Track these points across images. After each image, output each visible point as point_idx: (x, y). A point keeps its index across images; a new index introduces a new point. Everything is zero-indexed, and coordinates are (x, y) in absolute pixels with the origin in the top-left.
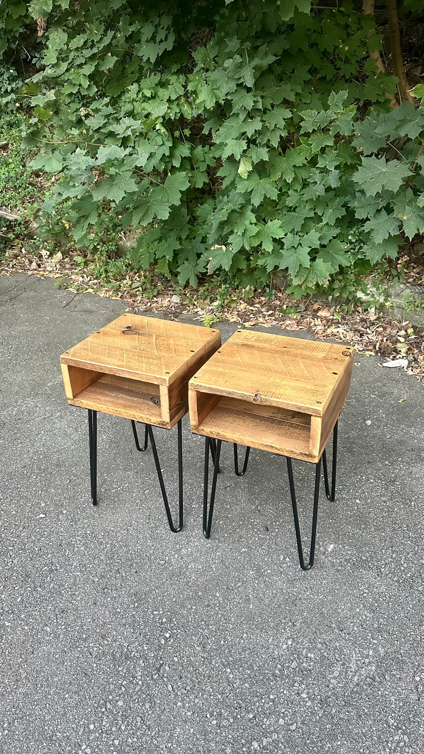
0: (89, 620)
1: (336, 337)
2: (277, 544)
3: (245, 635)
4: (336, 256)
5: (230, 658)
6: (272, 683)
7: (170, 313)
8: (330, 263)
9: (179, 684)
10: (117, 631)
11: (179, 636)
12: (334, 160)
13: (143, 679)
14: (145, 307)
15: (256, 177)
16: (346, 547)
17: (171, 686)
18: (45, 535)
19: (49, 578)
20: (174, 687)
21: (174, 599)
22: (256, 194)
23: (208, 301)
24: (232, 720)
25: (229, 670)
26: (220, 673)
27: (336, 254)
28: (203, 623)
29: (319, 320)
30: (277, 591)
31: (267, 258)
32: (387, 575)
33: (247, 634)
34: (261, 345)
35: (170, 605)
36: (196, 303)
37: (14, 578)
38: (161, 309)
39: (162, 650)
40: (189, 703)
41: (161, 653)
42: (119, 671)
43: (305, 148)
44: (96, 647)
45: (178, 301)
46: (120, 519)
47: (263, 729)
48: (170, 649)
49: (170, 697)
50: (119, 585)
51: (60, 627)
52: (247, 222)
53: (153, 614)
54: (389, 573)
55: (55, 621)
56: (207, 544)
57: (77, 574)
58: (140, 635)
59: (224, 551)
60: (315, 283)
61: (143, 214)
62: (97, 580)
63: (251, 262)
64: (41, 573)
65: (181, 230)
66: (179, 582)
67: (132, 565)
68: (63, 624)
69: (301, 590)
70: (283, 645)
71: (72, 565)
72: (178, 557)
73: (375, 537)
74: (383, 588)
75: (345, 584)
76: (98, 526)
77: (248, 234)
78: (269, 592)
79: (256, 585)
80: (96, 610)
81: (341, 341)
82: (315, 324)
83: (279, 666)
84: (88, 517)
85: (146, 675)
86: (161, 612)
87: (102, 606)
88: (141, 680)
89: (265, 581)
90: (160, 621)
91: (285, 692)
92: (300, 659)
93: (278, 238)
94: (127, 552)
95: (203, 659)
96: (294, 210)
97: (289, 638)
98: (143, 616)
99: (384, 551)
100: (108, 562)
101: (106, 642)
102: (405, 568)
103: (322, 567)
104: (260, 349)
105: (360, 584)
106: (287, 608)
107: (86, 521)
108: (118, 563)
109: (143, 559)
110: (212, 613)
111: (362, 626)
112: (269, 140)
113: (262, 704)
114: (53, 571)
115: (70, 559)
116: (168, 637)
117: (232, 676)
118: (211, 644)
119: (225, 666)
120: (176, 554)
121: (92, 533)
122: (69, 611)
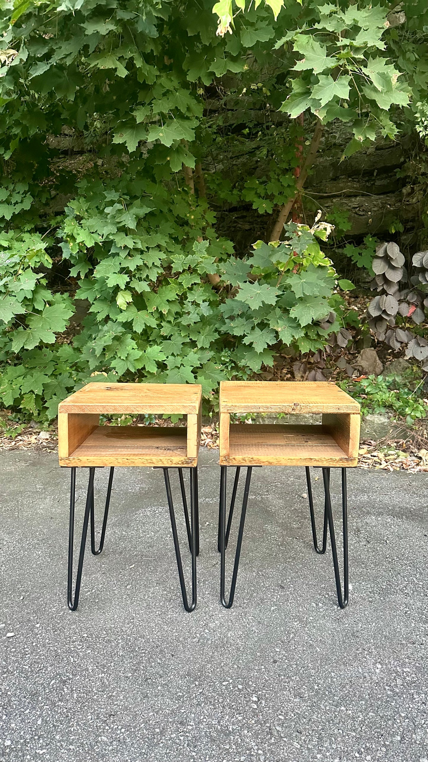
0: (151, 714)
2: (301, 596)
4: (213, 375)
5: (335, 698)
6: (393, 704)
9: (303, 738)
10: (194, 713)
11: (267, 696)
12: (201, 296)
13: (260, 747)
14: (9, 446)
15: (134, 309)
16: (363, 583)
17: (296, 743)
18: (27, 651)
19: (65, 690)
20: (301, 743)
22: (137, 323)
24: (384, 749)
25: (343, 708)
26: (337, 713)
27: (213, 373)
28: (283, 677)
30: (331, 631)
33: (334, 672)
35: (235, 672)
37: (15, 702)
38: (30, 446)
39: (260, 714)
40: (328, 751)
41: (261, 717)
42: (228, 749)
44: (182, 736)
45: (48, 437)
46: (116, 616)
47: (419, 744)
49: (303, 754)
50: (161, 672)
51: (119, 732)
52: (129, 348)
53: (224, 686)
54: (414, 592)
55: (107, 728)
56: (232, 613)
57: (100, 676)
58: (225, 708)
59: (254, 613)
61: (25, 339)
62: (130, 674)
64: (50, 687)
66: (229, 650)
68: (120, 727)
69: (352, 625)
70: (375, 670)
71: (87, 670)
72: (210, 631)
74: (419, 604)
75: (385, 609)
76: (92, 627)
77: (131, 358)
78: (325, 634)
79: (308, 632)
80: (152, 702)
83: (387, 688)
84: (74, 623)
85: (262, 743)
86: (231, 681)
87: (156, 696)
88: (259, 749)
89: (314, 627)
90: (236, 688)
91: (411, 706)
92: (399, 676)
93: (160, 360)
94: (147, 642)
95: (309, 708)
96: (169, 339)
97: (375, 663)
98: (214, 690)
99: (395, 578)
100: (131, 655)
101: (190, 728)
102: (422, 585)
105: (398, 606)
106: (352, 641)
107: (74, 626)
108: (145, 653)
109: (172, 643)
110: (285, 667)
112: (147, 276)
113: (400, 724)
114: (66, 681)
115: (80, 665)
116: (257, 700)
117: (350, 712)
118: (306, 692)
119: (336, 706)
120: (205, 629)
121: (91, 635)
122: (118, 713)
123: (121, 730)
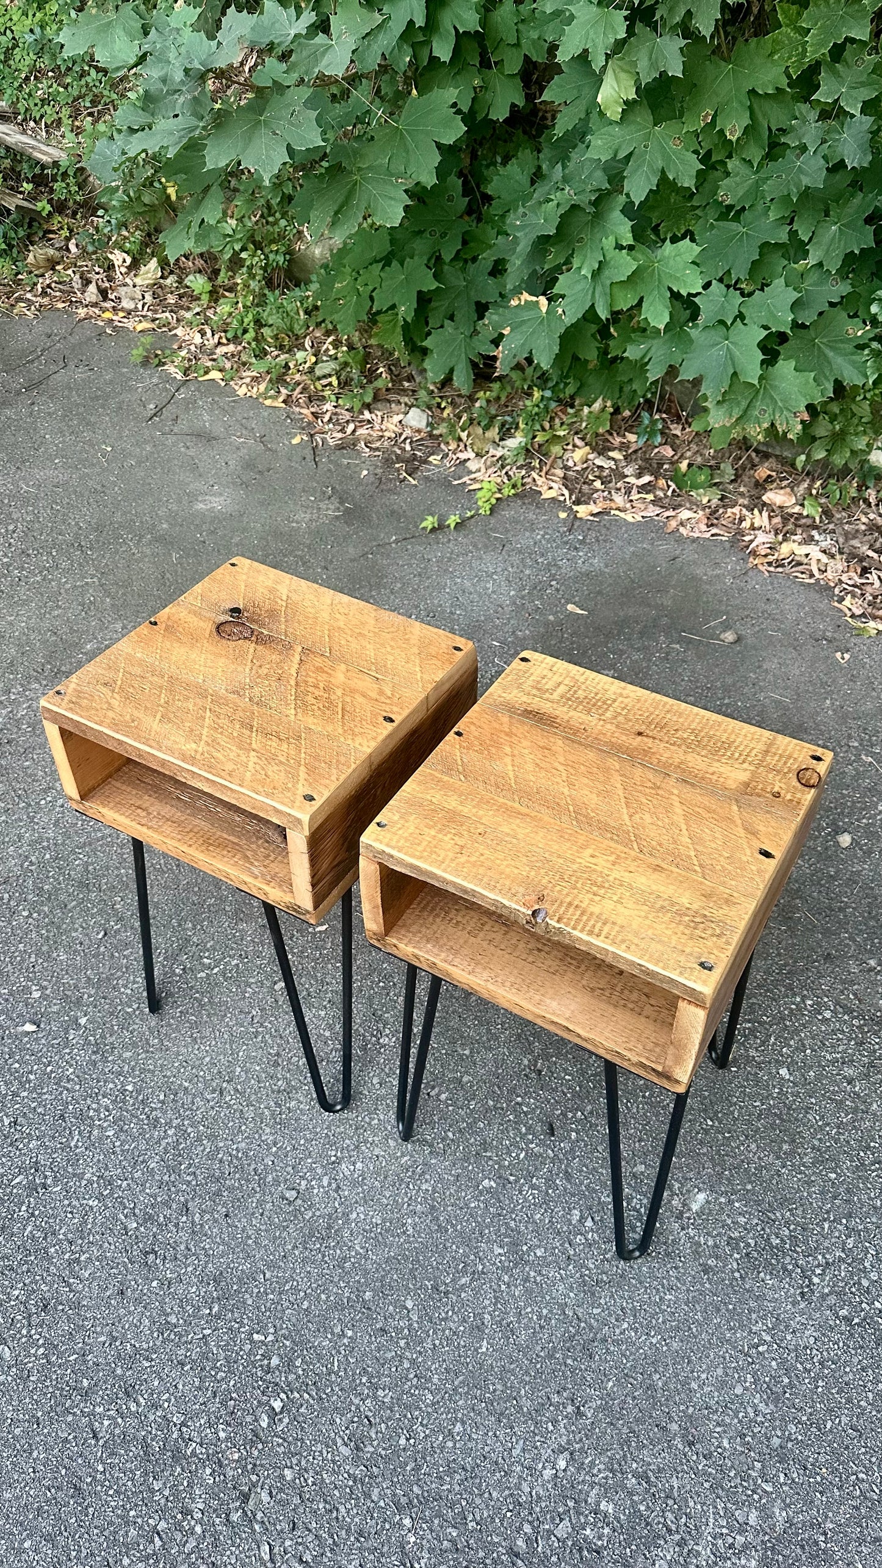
0: (103, 1339)
1: (800, 568)
2: (568, 1176)
3: (458, 1427)
4: (831, 354)
5: (415, 1489)
7: (399, 459)
8: (813, 374)
9: (287, 1543)
10: (161, 1379)
11: (302, 1410)
12: (863, 84)
13: (206, 1519)
14: (340, 435)
15: (644, 116)
16: (737, 1204)
17: (267, 1548)
18: (30, 1082)
19: (24, 1208)
20: (276, 1550)
21: (306, 1305)
22: (638, 167)
23: (494, 433)
25: (407, 1522)
26: (387, 1526)
27: (832, 348)
28: (364, 1380)
29: (765, 514)
30: (550, 1311)
31: (650, 341)
32: (824, 1297)
33: (463, 1423)
34: (577, 717)
35: (294, 1320)
36: (464, 435)
38: (378, 444)
39: (260, 1446)
41: (256, 1453)
42: (152, 1492)
43: (789, 38)
44: (110, 1418)
45: (422, 425)
46: (208, 1059)
48: (279, 1445)
50: (183, 1247)
51: (33, 1351)
52: (609, 243)
53: (252, 1341)
54: (831, 1293)
55: (24, 1332)
56: (403, 1155)
57: (91, 1203)
58: (215, 1397)
59: (441, 1179)
60: (766, 425)
61: (338, 207)
62: (135, 1225)
63: (611, 343)
64: (8, 1190)
65: (443, 235)
66: (324, 1256)
67: (218, 1193)
68: (41, 1342)
69: (610, 1315)
70: (544, 1468)
71: (81, 1176)
72: (330, 1184)
73: (810, 1183)
75: (718, 1310)
76: (154, 1072)
77: (608, 276)
78: (532, 1312)
79: (503, 1287)
80: (122, 1311)
81: (812, 581)
82: (752, 524)
83: (527, 1528)
84: (134, 1045)
85: (215, 1511)
86: (270, 1338)
87: (138, 1301)
88: (200, 1522)
89: (526, 1280)
90: (266, 1362)
92: (579, 1513)
93: (684, 293)
94: (211, 1157)
95: (351, 1483)
96: (737, 218)
97: (561, 1450)
98: (228, 1344)
99: (826, 1226)
100: (166, 1178)
101: (133, 1407)
103: (668, 1254)
104: (574, 735)
105: (754, 1316)
106: (569, 1361)
107: (128, 1054)
108: (189, 1183)
109: (248, 1180)
110: (389, 1355)
111: (743, 1436)
112: (689, 13)
114: (36, 1189)
115: (78, 1160)
116: (278, 1410)
117: (413, 1539)
118: (375, 1443)
119: (400, 1508)
120: (326, 1174)
121: (139, 1092)
122: (60, 1307)
123: (39, 1347)
